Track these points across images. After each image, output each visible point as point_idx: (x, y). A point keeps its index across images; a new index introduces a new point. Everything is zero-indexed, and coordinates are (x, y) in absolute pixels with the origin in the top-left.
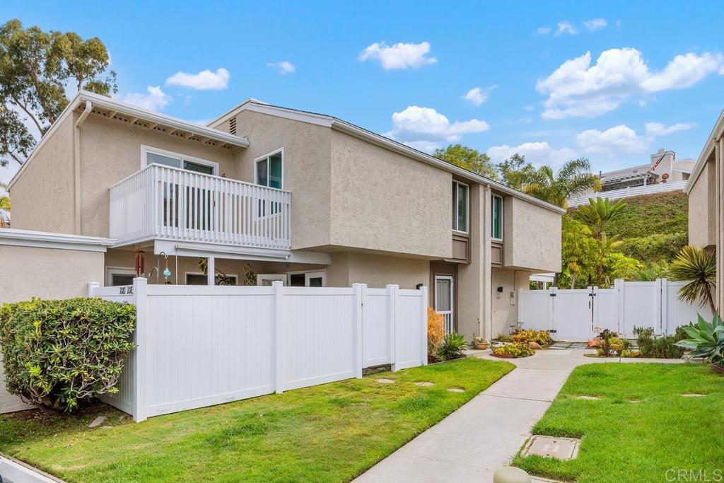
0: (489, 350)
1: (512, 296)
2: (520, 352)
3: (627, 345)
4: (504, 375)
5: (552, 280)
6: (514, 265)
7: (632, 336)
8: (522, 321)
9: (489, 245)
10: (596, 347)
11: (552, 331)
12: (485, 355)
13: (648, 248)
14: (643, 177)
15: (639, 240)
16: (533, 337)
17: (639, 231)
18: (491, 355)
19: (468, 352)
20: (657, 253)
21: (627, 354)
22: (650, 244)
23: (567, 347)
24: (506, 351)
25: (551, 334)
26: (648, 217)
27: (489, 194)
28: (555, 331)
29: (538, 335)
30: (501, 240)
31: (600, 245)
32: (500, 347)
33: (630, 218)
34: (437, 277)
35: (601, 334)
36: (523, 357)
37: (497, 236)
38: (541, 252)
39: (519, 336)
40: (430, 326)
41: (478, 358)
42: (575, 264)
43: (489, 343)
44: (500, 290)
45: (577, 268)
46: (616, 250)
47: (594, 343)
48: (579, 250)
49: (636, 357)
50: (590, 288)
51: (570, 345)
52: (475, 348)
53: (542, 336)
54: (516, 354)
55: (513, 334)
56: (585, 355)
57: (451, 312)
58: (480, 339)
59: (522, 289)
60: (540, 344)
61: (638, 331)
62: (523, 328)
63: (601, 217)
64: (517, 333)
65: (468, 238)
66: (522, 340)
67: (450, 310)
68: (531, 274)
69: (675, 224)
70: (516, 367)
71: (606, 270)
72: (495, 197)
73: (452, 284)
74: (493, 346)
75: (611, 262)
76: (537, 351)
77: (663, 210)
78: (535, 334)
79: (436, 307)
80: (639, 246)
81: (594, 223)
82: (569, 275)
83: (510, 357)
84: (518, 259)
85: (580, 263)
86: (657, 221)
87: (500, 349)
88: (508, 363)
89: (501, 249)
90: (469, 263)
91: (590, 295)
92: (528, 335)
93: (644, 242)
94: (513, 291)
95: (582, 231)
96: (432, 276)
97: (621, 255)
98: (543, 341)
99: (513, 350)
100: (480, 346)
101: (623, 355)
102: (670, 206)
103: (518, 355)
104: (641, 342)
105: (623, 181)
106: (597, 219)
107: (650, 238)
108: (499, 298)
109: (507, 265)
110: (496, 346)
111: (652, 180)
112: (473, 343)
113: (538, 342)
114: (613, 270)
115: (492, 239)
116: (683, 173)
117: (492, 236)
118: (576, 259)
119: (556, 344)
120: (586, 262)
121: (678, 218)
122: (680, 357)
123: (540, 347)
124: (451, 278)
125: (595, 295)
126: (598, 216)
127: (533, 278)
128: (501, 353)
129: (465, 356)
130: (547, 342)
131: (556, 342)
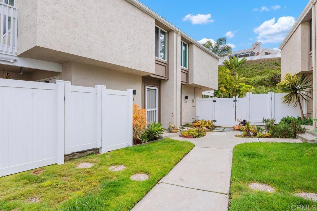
0: (179, 133)
1: (193, 102)
2: (197, 134)
3: (259, 129)
4: (186, 154)
5: (213, 95)
6: (194, 83)
7: (262, 124)
8: (198, 116)
9: (179, 70)
10: (239, 130)
11: (214, 121)
12: (175, 137)
13: (254, 82)
14: (249, 53)
15: (250, 79)
16: (205, 124)
17: (249, 75)
18: (180, 136)
19: (165, 135)
20: (258, 85)
21: (261, 135)
22: (255, 80)
23: (223, 130)
24: (189, 133)
25: (214, 123)
26: (252, 69)
27: (179, 39)
28: (216, 121)
29: (207, 123)
30: (186, 69)
31: (235, 78)
32: (185, 131)
33: (245, 70)
34: (147, 87)
35: (241, 122)
36: (199, 137)
37: (185, 67)
38: (208, 78)
39: (197, 124)
40: (135, 118)
41: (171, 139)
42: (223, 88)
43: (179, 128)
44: (186, 98)
45: (224, 90)
46: (242, 82)
47: (237, 128)
48: (225, 81)
49: (266, 137)
50: (234, 97)
51: (224, 129)
52: (171, 132)
53: (209, 124)
54: (195, 136)
55: (194, 122)
56: (236, 136)
57: (157, 109)
58: (173, 126)
59: (198, 98)
60: (208, 128)
61: (265, 120)
62: (199, 119)
63: (235, 66)
64: (195, 122)
65: (167, 64)
66: (199, 126)
67: (156, 108)
68: (203, 91)
69: (264, 73)
70: (194, 146)
71: (238, 91)
72: (184, 43)
73: (157, 92)
74: (181, 130)
75: (240, 87)
76: (207, 133)
77: (258, 67)
78: (205, 123)
79: (146, 106)
80: (250, 81)
81: (232, 69)
82: (220, 94)
83: (191, 138)
84: (196, 80)
85: (225, 87)
86: (256, 71)
87: (185, 132)
88: (189, 143)
89: (186, 73)
90: (168, 80)
91: (234, 101)
92: (202, 123)
93: (252, 79)
94: (194, 99)
95: (226, 72)
96: (143, 86)
97: (244, 84)
98: (210, 126)
99: (193, 133)
100: (173, 131)
101: (258, 136)
102: (261, 65)
103: (196, 136)
104: (268, 127)
105: (241, 55)
106: (233, 66)
107: (255, 78)
108: (186, 102)
109: (190, 83)
110: (184, 130)
111: (253, 54)
112: (169, 128)
113: (207, 127)
114: (241, 91)
115: (181, 67)
116: (265, 52)
117: (182, 65)
118: (224, 85)
119: (216, 128)
120: (228, 87)
121: (265, 70)
122: (294, 137)
123: (208, 130)
124: (156, 88)
125: (237, 101)
126: (234, 65)
127: (204, 93)
128: (185, 135)
129: (162, 137)
130: (211, 127)
131: (216, 127)
